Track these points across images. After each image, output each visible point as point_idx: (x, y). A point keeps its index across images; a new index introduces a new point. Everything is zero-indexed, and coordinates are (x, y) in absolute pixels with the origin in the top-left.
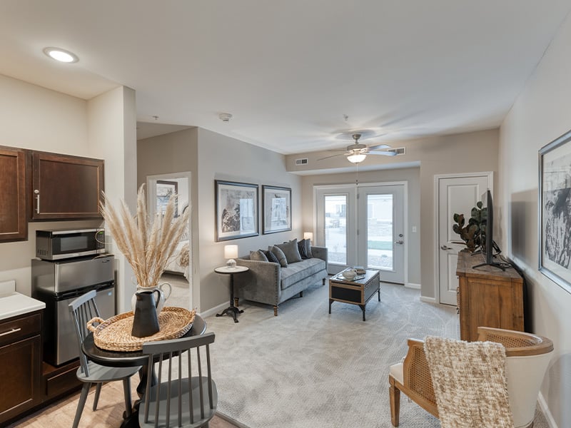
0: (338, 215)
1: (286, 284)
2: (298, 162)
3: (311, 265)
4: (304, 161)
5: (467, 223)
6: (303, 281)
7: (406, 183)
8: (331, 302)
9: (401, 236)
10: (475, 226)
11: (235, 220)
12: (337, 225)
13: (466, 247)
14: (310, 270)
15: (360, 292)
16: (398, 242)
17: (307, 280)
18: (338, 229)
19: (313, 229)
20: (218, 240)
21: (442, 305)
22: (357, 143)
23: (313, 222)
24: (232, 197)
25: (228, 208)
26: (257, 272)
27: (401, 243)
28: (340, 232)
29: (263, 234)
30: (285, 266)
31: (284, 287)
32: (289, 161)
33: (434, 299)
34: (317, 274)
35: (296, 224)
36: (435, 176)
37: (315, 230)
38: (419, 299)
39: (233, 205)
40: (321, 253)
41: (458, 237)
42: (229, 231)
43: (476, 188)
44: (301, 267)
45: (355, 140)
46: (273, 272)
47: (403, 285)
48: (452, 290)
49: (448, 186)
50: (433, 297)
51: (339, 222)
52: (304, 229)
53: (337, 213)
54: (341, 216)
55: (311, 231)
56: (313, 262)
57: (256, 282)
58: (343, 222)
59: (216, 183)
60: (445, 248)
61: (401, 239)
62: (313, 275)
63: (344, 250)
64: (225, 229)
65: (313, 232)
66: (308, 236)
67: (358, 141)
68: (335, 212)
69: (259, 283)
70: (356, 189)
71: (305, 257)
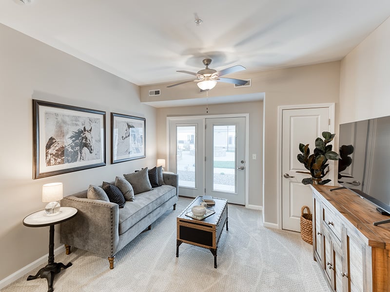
0: (189, 142)
1: (126, 226)
2: (151, 93)
3: (161, 195)
4: (157, 93)
5: (312, 153)
6: (151, 215)
7: (247, 115)
8: (179, 243)
9: (242, 162)
10: (322, 156)
11: (70, 150)
12: (188, 149)
13: (310, 176)
14: (159, 201)
15: (211, 234)
16: (240, 167)
17: (155, 213)
18: (189, 152)
19: (166, 155)
20: (37, 176)
21: (285, 232)
22: (207, 68)
23: (166, 149)
24: (64, 122)
25: (57, 136)
26: (89, 214)
27: (243, 169)
28: (190, 154)
29: (112, 163)
30: (131, 200)
31: (123, 230)
32: (142, 91)
33: (277, 226)
34: (167, 203)
35: (151, 152)
36: (278, 107)
37: (168, 156)
38: (262, 225)
39: (67, 133)
40: (171, 180)
41: (302, 167)
42: (59, 163)
43: (317, 119)
44: (149, 199)
45: (205, 66)
46: (108, 216)
47: (244, 206)
48: (293, 216)
49: (291, 117)
50: (277, 223)
51: (189, 147)
52: (158, 156)
53: (188, 141)
54: (191, 142)
55: (164, 157)
56: (164, 191)
57: (88, 227)
58: (193, 147)
59: (36, 104)
60: (287, 176)
61: (242, 165)
62: (162, 205)
63: (193, 169)
64: (53, 162)
65: (165, 158)
66: (161, 163)
67: (209, 67)
68: (187, 140)
69: (91, 229)
70: (204, 120)
71: (155, 185)
